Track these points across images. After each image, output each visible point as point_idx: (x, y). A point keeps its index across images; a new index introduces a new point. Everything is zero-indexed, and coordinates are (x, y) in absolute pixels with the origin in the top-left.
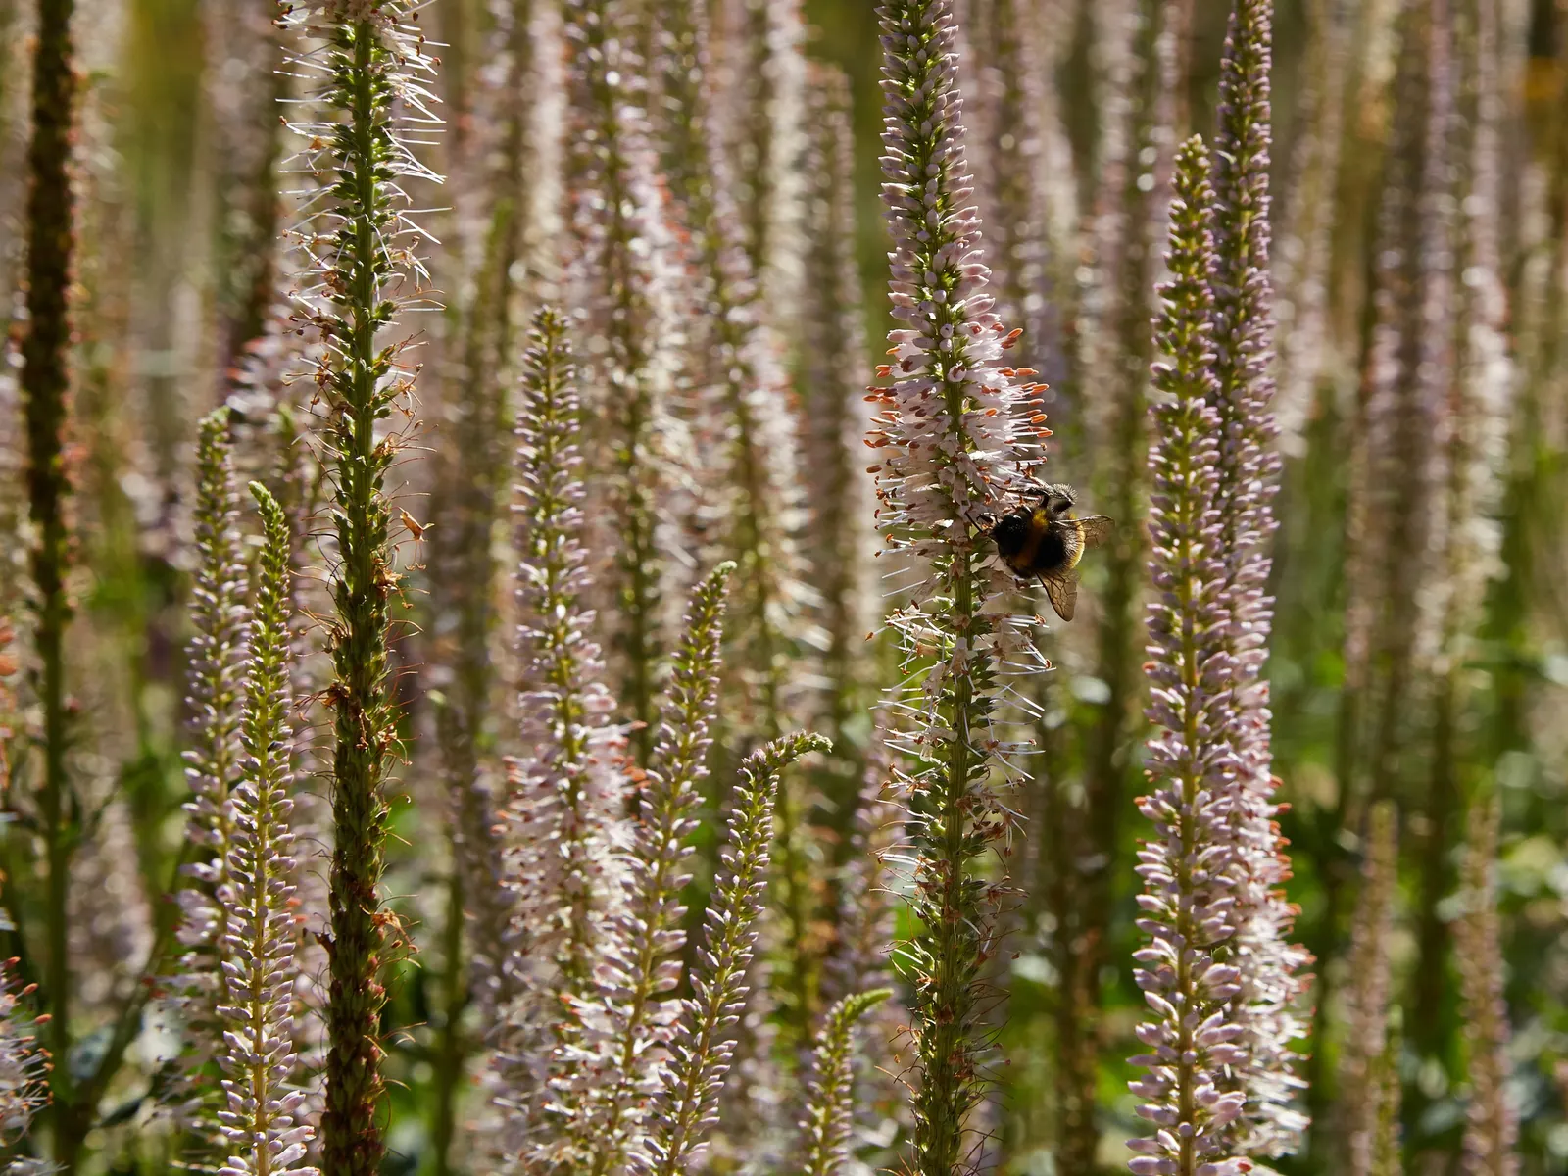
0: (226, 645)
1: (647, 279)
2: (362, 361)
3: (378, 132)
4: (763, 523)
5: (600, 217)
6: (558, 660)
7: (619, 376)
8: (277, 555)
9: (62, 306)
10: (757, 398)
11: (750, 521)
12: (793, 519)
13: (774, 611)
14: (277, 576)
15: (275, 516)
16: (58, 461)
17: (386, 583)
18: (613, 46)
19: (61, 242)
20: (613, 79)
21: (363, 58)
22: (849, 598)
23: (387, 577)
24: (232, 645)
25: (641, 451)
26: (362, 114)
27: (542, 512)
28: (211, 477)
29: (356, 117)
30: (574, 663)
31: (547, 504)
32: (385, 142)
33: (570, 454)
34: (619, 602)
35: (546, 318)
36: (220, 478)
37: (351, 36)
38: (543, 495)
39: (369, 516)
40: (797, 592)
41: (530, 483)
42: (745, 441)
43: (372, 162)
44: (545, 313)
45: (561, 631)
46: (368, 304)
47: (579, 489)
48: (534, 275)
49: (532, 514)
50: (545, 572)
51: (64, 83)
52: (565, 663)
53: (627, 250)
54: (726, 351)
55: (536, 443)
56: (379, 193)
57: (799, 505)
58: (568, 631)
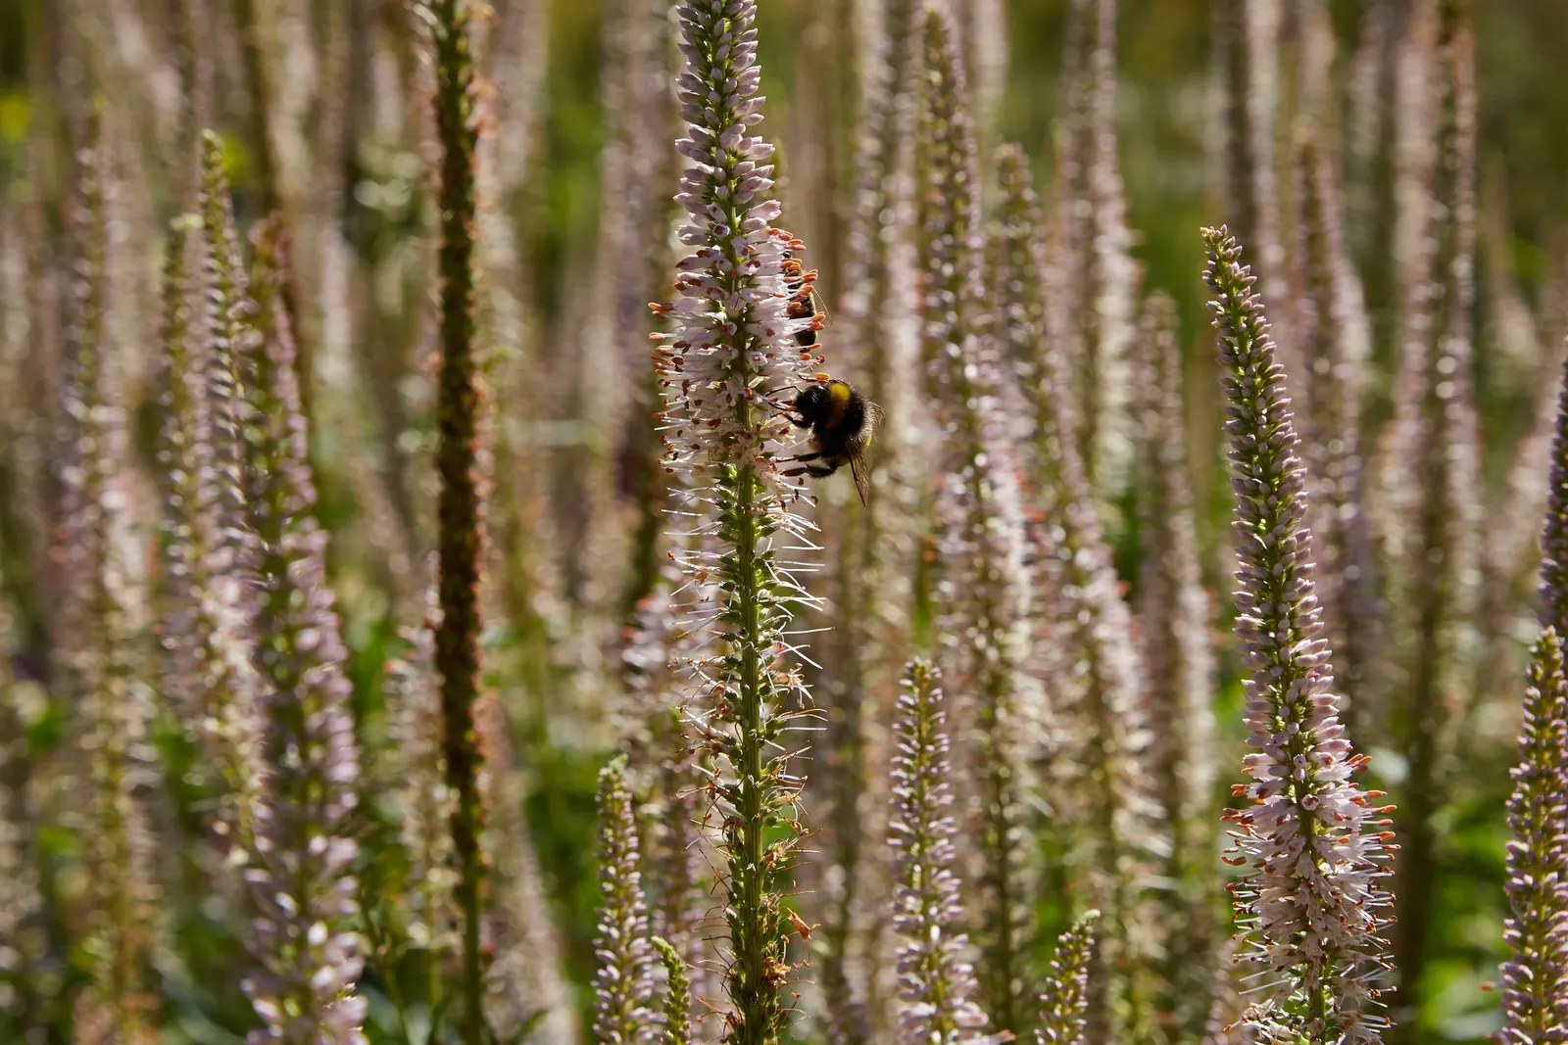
0: (629, 979)
1: (1004, 555)
2: (751, 777)
3: (760, 564)
4: (1108, 746)
5: (962, 501)
6: (934, 982)
7: (981, 642)
8: (679, 1004)
9: (471, 598)
10: (1102, 632)
11: (1097, 743)
12: (1139, 740)
13: (1122, 820)
14: (679, 1022)
15: (677, 967)
16: (470, 736)
17: (776, 977)
18: (971, 342)
19: (469, 538)
20: (971, 372)
21: (745, 498)
23: (777, 971)
24: (634, 978)
26: (745, 546)
27: (917, 846)
28: (611, 823)
29: (739, 550)
30: (947, 984)
31: (921, 839)
32: (767, 574)
33: (939, 794)
34: (983, 846)
35: (918, 671)
36: (620, 825)
37: (733, 472)
38: (917, 832)
39: (759, 917)
40: (1138, 803)
41: (906, 821)
42: (1094, 673)
43: (755, 590)
44: (916, 665)
45: (935, 956)
46: (753, 725)
47: (950, 825)
48: (896, 480)
49: (907, 848)
50: (920, 902)
51: (467, 399)
52: (939, 985)
53: (987, 530)
54: (1071, 592)
55: (911, 784)
56: (762, 616)
57: (1142, 727)
58: (942, 955)
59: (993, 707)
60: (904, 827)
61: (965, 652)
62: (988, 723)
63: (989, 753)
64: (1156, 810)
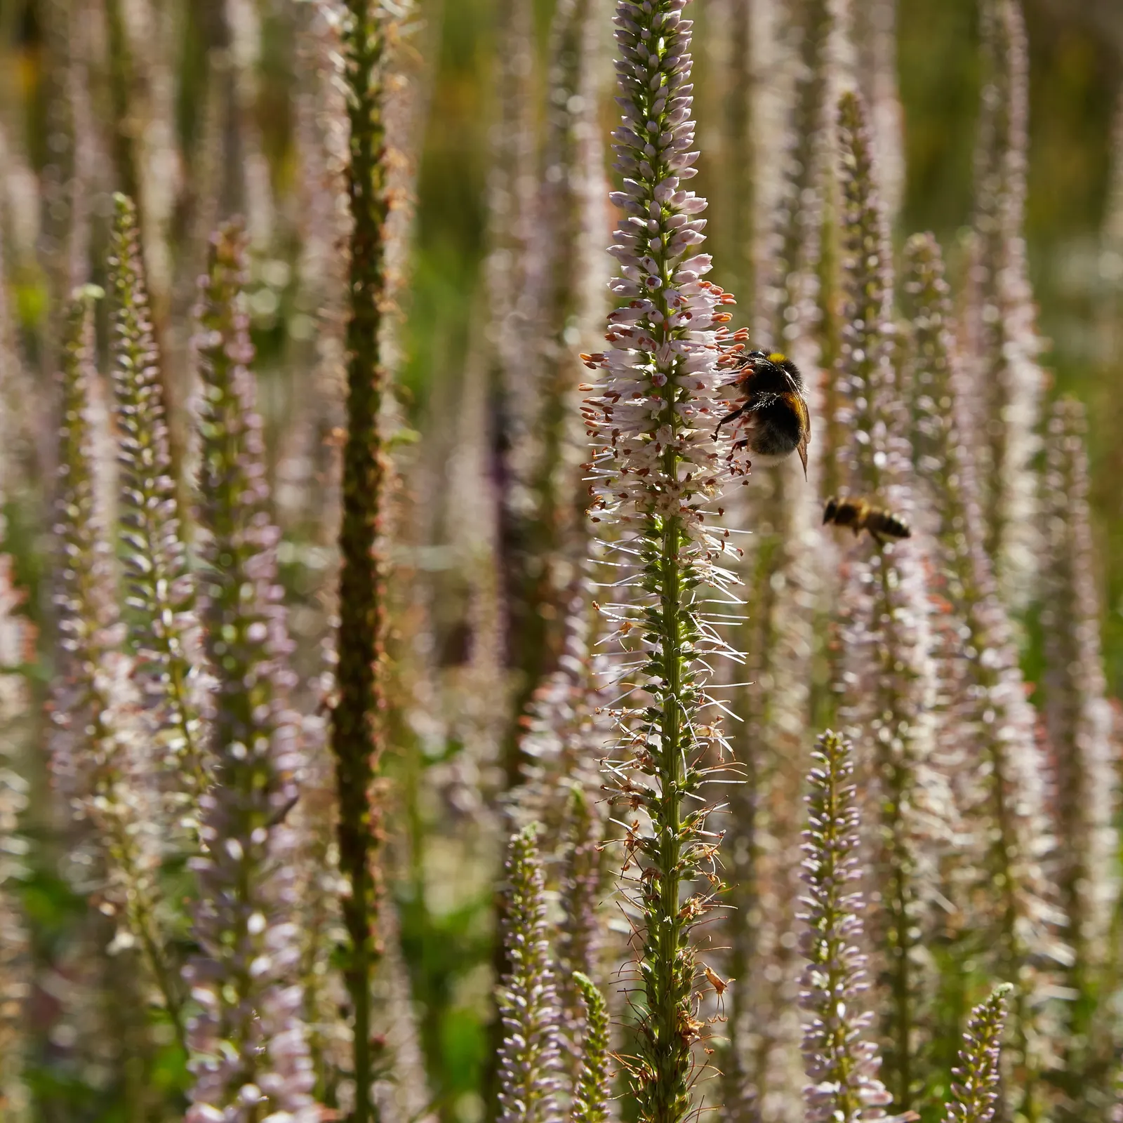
0: (535, 1047)
1: (911, 645)
2: (669, 829)
3: (684, 616)
4: (1012, 851)
5: (869, 589)
6: (838, 1059)
8: (599, 1040)
9: (371, 677)
10: (1007, 733)
11: (999, 849)
12: (1043, 844)
13: (1022, 926)
14: (598, 1059)
15: (597, 1004)
16: (366, 818)
17: (690, 1032)
18: (880, 428)
19: (370, 616)
20: (880, 459)
21: (671, 550)
22: (1083, 888)
23: (691, 1026)
24: (540, 1047)
25: (905, 807)
26: (669, 598)
27: (824, 921)
28: (522, 889)
29: (664, 602)
30: (853, 1060)
31: (829, 913)
32: (691, 626)
33: (850, 868)
35: (830, 743)
36: (530, 892)
37: (659, 525)
38: (826, 906)
39: (674, 971)
40: (1041, 910)
41: (814, 895)
42: (997, 774)
43: (679, 642)
44: (827, 737)
45: (841, 1032)
46: (673, 777)
47: (858, 900)
48: (793, 584)
49: (814, 922)
50: (827, 977)
51: (372, 474)
52: (845, 1061)
53: (894, 620)
54: (977, 691)
55: (820, 858)
56: (685, 669)
57: (1046, 832)
58: (848, 1031)
59: (896, 802)
60: (813, 902)
61: (869, 742)
62: (891, 818)
63: (891, 847)
64: (1058, 917)
